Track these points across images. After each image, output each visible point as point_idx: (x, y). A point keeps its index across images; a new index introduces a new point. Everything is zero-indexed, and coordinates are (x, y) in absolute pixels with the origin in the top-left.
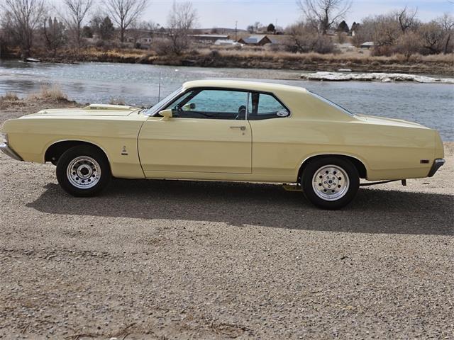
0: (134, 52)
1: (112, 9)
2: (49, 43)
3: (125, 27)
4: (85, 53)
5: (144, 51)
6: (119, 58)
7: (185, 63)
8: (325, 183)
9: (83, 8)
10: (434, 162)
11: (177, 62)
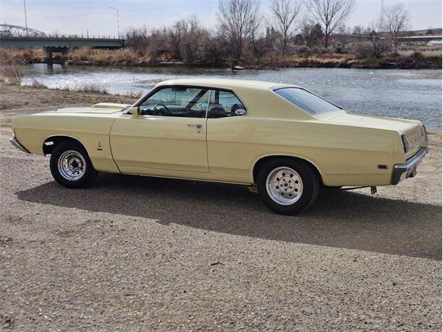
0: (334, 57)
1: (319, 16)
2: (256, 51)
3: (329, 33)
4: (288, 59)
5: (344, 55)
6: (319, 63)
7: (385, 66)
8: (282, 186)
9: (290, 16)
10: (394, 168)
11: (376, 65)
